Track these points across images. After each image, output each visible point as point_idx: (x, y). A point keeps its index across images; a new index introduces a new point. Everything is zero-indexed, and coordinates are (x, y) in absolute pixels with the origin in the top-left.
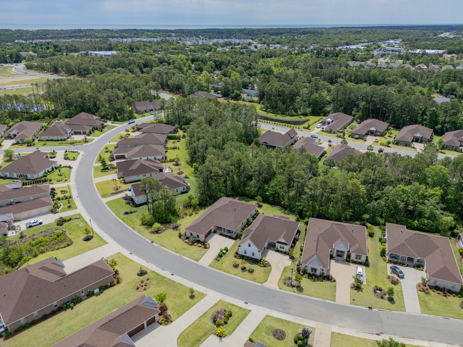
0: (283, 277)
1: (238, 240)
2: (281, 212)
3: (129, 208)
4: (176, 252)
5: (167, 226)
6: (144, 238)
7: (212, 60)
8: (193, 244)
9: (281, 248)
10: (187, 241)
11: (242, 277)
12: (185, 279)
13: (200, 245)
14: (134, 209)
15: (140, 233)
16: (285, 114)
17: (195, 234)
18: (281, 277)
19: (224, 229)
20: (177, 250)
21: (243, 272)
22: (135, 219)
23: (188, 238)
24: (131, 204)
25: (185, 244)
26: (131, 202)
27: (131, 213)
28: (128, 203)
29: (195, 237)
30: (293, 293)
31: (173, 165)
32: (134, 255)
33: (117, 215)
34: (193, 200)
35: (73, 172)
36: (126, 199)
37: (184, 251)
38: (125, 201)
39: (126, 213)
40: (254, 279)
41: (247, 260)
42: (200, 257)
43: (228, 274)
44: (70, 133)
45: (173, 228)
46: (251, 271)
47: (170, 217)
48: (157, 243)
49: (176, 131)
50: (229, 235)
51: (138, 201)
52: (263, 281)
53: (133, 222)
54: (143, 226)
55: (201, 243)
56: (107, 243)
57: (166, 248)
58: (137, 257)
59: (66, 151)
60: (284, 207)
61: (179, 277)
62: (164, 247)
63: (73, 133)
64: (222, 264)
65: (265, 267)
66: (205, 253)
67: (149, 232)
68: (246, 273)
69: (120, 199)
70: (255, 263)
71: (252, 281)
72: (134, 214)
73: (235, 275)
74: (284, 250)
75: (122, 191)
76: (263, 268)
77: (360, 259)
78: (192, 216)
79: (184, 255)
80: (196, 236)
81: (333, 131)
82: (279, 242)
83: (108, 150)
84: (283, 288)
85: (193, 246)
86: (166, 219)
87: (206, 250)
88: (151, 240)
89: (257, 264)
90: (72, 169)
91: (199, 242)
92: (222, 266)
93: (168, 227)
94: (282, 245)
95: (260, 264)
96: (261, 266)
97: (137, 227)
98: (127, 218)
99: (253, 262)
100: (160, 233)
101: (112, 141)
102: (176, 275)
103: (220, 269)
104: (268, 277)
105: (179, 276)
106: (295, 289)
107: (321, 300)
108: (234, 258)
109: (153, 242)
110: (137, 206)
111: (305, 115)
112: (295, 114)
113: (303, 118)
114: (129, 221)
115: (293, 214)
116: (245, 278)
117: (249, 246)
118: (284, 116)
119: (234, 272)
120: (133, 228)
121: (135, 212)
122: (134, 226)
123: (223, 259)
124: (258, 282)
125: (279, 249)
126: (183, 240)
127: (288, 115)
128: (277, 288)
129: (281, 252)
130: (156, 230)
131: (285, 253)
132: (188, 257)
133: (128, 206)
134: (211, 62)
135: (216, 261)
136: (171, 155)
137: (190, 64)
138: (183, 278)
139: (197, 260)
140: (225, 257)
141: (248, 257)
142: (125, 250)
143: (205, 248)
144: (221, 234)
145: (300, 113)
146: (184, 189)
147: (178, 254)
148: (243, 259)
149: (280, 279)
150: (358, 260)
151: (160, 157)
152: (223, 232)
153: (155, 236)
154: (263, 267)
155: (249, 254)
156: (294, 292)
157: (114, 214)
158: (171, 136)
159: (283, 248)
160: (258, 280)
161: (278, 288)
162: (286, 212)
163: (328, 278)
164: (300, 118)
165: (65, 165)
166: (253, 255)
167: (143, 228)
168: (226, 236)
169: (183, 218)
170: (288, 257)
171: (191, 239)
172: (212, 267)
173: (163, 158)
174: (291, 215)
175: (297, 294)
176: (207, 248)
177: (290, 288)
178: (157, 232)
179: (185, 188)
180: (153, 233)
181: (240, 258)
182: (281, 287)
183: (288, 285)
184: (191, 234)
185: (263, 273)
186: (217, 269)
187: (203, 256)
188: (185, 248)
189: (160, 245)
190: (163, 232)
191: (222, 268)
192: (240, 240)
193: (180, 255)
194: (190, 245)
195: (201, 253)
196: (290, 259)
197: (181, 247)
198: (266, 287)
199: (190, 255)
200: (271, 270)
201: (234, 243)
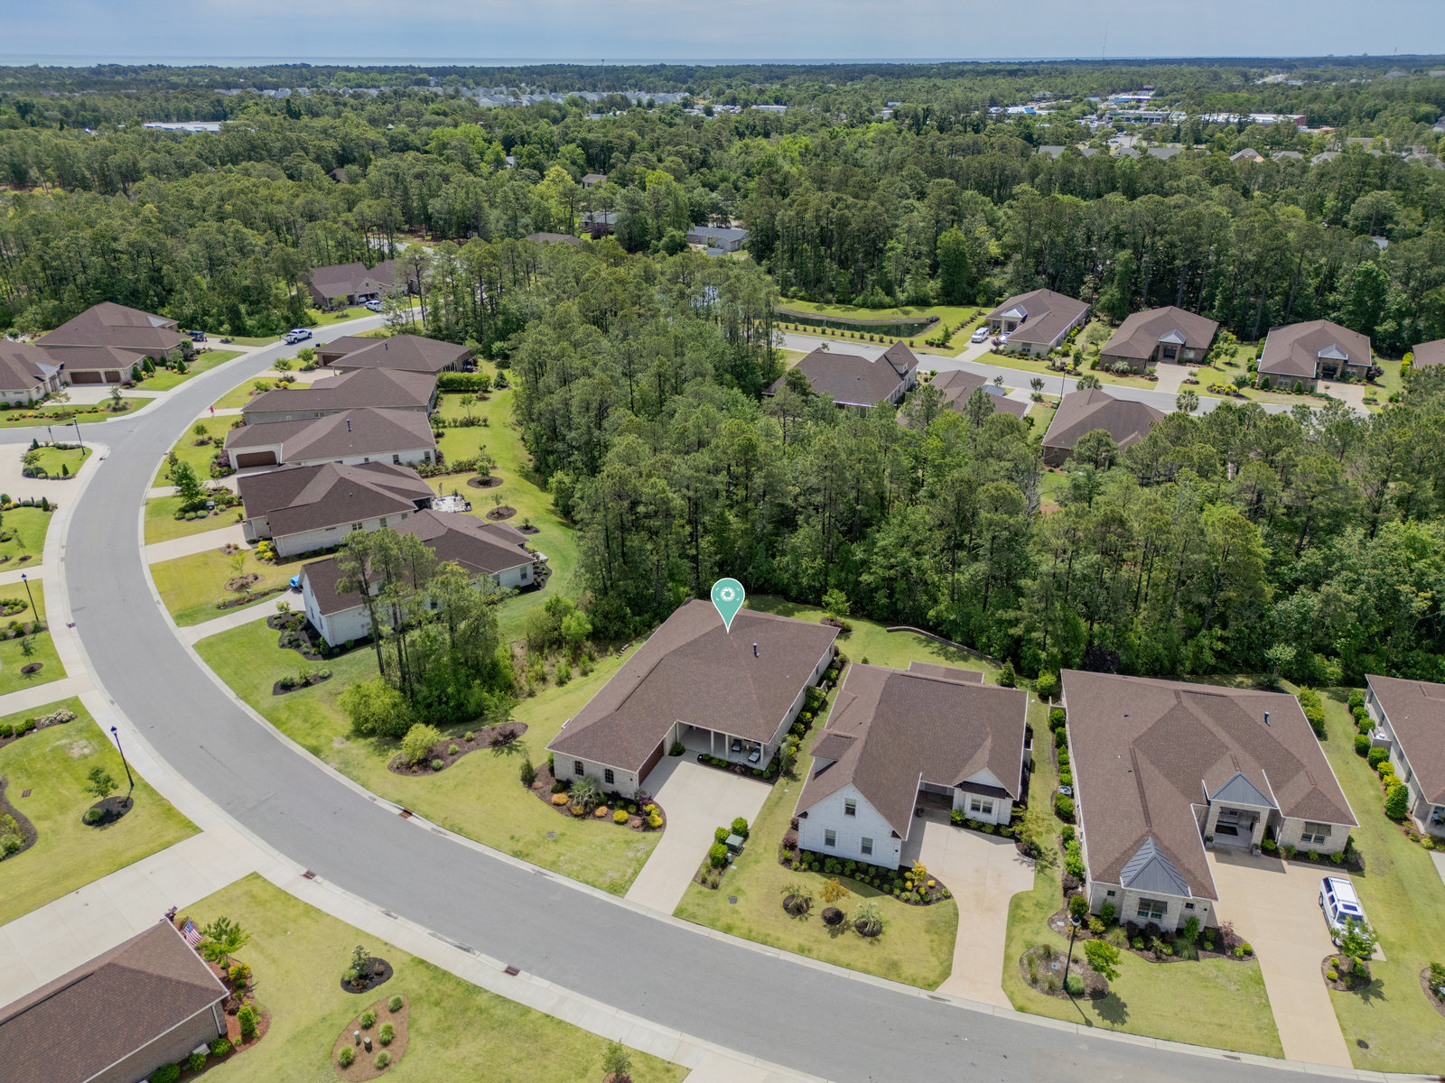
0: (1018, 951)
1: (782, 780)
2: (928, 650)
3: (295, 664)
4: (516, 854)
5: (469, 734)
6: (366, 794)
7: (573, 141)
8: (587, 812)
9: (975, 808)
10: (561, 798)
11: (834, 963)
12: (574, 988)
13: (621, 814)
14: (320, 666)
15: (348, 775)
16: (850, 302)
17: (595, 767)
18: (1007, 946)
19: (720, 737)
20: (520, 846)
21: (834, 936)
22: (324, 709)
23: (565, 786)
24: (306, 646)
25: (555, 814)
26: (304, 635)
27: (307, 684)
28: (294, 644)
29: (596, 781)
30: (1085, 1031)
31: (470, 482)
32: (327, 883)
33: (245, 698)
34: (566, 620)
35: (59, 526)
36: (283, 627)
37: (552, 846)
38: (278, 633)
39: (286, 687)
40: (892, 969)
41: (842, 874)
42: (630, 871)
43: (771, 952)
44: (52, 379)
45: (495, 744)
46: (869, 930)
47: (478, 693)
48: (426, 817)
49: (468, 364)
50: (739, 759)
51: (332, 632)
52: (933, 977)
53: (314, 726)
54: (362, 741)
55: (626, 803)
56: (197, 830)
57: (468, 837)
58: (339, 891)
59: (36, 446)
60: (939, 631)
61: (545, 983)
62: (460, 832)
63: (69, 379)
64: (733, 900)
65: (928, 903)
66: (648, 854)
67: (390, 767)
68: (850, 937)
69: (255, 625)
70: (880, 888)
71: (886, 977)
72: (318, 690)
73: (802, 950)
74: (991, 819)
75: (265, 594)
76: (921, 909)
77: (1320, 840)
78: (570, 685)
79: (554, 866)
80: (602, 775)
81: (1034, 350)
82: (966, 786)
83: (206, 437)
84: (1033, 1008)
85: (590, 823)
86: (460, 706)
87: (650, 835)
88: (399, 802)
89: (891, 892)
90: (56, 513)
91: (614, 800)
92: (735, 912)
93: (470, 740)
94: (983, 799)
95: (904, 890)
96: (907, 901)
97: (336, 745)
98: (288, 707)
99: (871, 883)
100: (437, 769)
101: (225, 403)
102: (529, 970)
103: (728, 929)
104: (951, 953)
105: (541, 975)
106: (1086, 1005)
107: (1217, 1054)
108: (782, 869)
109: (407, 813)
110: (330, 653)
111: (922, 302)
112: (887, 299)
113: (916, 315)
114: (297, 723)
115: (981, 658)
116: (848, 966)
117: (850, 811)
118: (848, 309)
119: (796, 941)
120: (316, 751)
121: (324, 678)
122: (323, 740)
123: (734, 876)
124: (914, 983)
125: (970, 814)
126: (542, 797)
127: (864, 305)
128: (1005, 1009)
129: (980, 828)
130: (419, 754)
131: (997, 831)
132: (577, 878)
133: (293, 654)
134: (573, 146)
135: (705, 890)
136: (458, 446)
137: (498, 154)
138: (565, 985)
139: (618, 889)
140: (741, 867)
141: (842, 862)
142: (282, 858)
143: (647, 827)
144: (706, 761)
145: (902, 297)
146: (524, 576)
147: (525, 866)
148: (821, 870)
149: (1007, 958)
150: (1312, 846)
151: (417, 455)
152: (712, 750)
153: (418, 785)
154: (916, 903)
155: (848, 848)
156: (1089, 1023)
157: (230, 694)
158: (451, 382)
159: (988, 810)
160: (908, 970)
161: (1009, 1005)
162: (952, 649)
163: (1217, 942)
164: (906, 313)
165: (26, 498)
166: (867, 849)
167: (360, 748)
168: (729, 767)
169: (531, 694)
170: (1011, 849)
171: (581, 789)
172: (692, 918)
173: (428, 458)
174: (972, 660)
175: (1101, 1033)
176: (653, 829)
177: (1067, 1005)
178: (425, 763)
179: (530, 571)
180: (406, 768)
181: (810, 868)
182: (1021, 1001)
183: (1051, 990)
184: (579, 769)
185: (923, 934)
186: (713, 926)
187: (642, 865)
188: (558, 831)
189: (443, 827)
190: (453, 762)
191: (739, 924)
192: (792, 783)
193: (538, 868)
194: (576, 816)
195: (631, 854)
196: (1026, 859)
197: (538, 832)
198: (954, 1003)
199: (584, 868)
200: (957, 915)
201: (769, 798)
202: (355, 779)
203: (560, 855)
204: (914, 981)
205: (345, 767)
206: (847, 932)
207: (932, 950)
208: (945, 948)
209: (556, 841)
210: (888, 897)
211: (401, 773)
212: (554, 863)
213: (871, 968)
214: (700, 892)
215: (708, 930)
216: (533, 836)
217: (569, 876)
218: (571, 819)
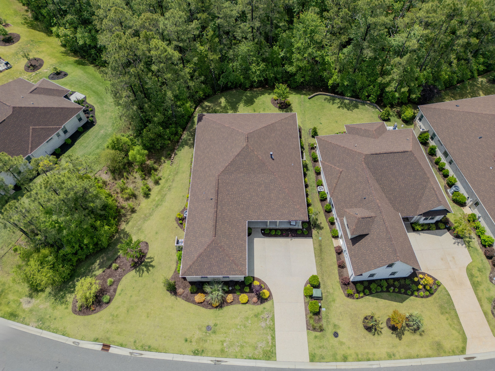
0: (487, 306)
1: (314, 232)
4: (196, 353)
5: (114, 264)
6: (69, 341)
8: (222, 302)
9: (426, 219)
10: (199, 297)
11: (409, 357)
13: (244, 297)
15: (48, 329)
19: (274, 222)
20: (194, 346)
21: (400, 338)
23: (198, 287)
25: (202, 311)
37: (214, 337)
40: (439, 349)
41: (382, 291)
42: (269, 337)
43: (375, 364)
45: (135, 266)
46: (415, 326)
48: (121, 345)
50: (285, 226)
52: (461, 345)
55: (241, 287)
57: (157, 351)
60: (336, 92)
62: (150, 349)
64: (336, 335)
65: (433, 294)
66: (273, 319)
67: (75, 312)
68: (408, 336)
70: (405, 293)
71: (439, 355)
73: (390, 356)
76: (432, 299)
82: (426, 214)
85: (227, 309)
86: (97, 245)
87: (267, 305)
88: (96, 340)
89: (412, 294)
91: (234, 286)
92: (342, 343)
93: (117, 269)
95: (418, 290)
96: (423, 297)
97: (26, 306)
99: (399, 292)
100: (108, 303)
103: (345, 359)
108: (350, 300)
109: (106, 346)
116: (418, 357)
119: (384, 351)
122: (14, 306)
123: (327, 317)
124: (454, 353)
125: (422, 222)
126: (187, 300)
129: (429, 229)
130: (92, 296)
131: (437, 227)
132: (242, 357)
135: (318, 334)
139: (269, 355)
140: (327, 308)
143: (262, 300)
144: (267, 233)
146: (80, 119)
147: (205, 360)
149: (485, 314)
152: (268, 225)
153: (102, 320)
154: (428, 296)
160: (447, 345)
162: (347, 101)
168: (283, 234)
170: (448, 236)
172: (322, 359)
174: (360, 106)
176: (266, 300)
178: (98, 301)
179: (83, 115)
180: (86, 309)
181: (365, 294)
185: (441, 316)
186: (336, 360)
187: (273, 330)
188: (211, 324)
189: (137, 349)
190: (115, 291)
191: (349, 352)
192: (320, 231)
193: (214, 359)
194: (216, 307)
195: (263, 324)
196: (459, 240)
197: (200, 329)
198: (479, 358)
199: (242, 347)
200: (449, 295)
201: (315, 248)
202: (56, 331)
203: (222, 342)
204: (453, 351)
205: (42, 323)
206: (406, 332)
207: (451, 325)
208: (455, 321)
209: (214, 332)
210: (412, 297)
211: (84, 314)
212: (222, 351)
213: (430, 353)
214: (316, 337)
215: (334, 363)
216: (198, 334)
217: (236, 357)
218: (213, 311)
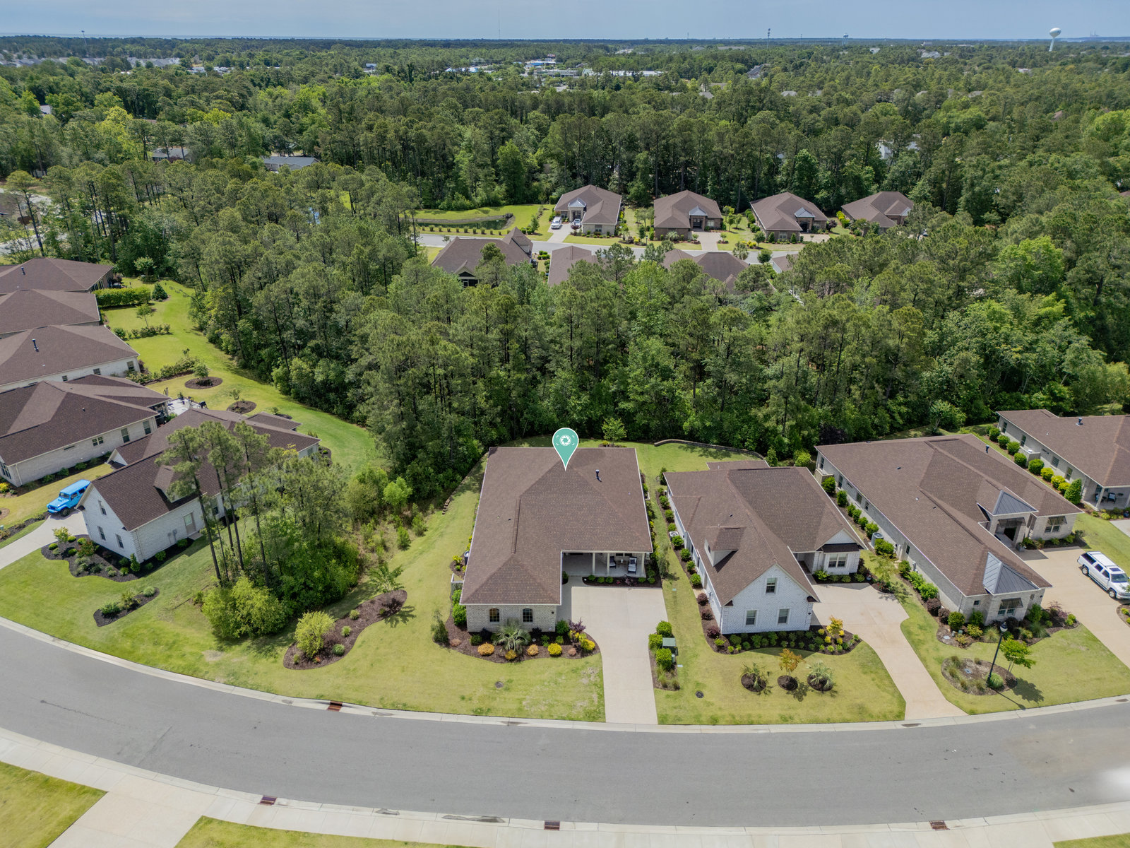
0: (937, 669)
1: (665, 582)
2: (697, 453)
3: (110, 592)
4: (478, 712)
5: (354, 613)
6: (278, 699)
8: (520, 657)
9: (832, 565)
10: (486, 648)
11: (816, 722)
12: (621, 821)
13: (555, 648)
14: (135, 587)
15: (244, 685)
16: (436, 207)
17: (511, 609)
18: (926, 667)
19: (601, 559)
20: (476, 704)
21: (800, 699)
22: (171, 628)
23: (485, 636)
24: (109, 568)
25: (488, 664)
26: (99, 560)
27: (135, 606)
28: (90, 569)
29: (516, 623)
30: (1022, 714)
31: (188, 385)
32: (294, 803)
33: (64, 638)
36: (67, 554)
37: (507, 695)
38: (65, 563)
39: (111, 615)
40: (862, 714)
41: (770, 645)
42: (595, 696)
43: (762, 730)
45: (384, 615)
46: (822, 686)
48: (360, 703)
49: (114, 281)
50: (619, 573)
51: (139, 547)
52: (895, 709)
53: (170, 646)
54: (237, 648)
55: (552, 637)
56: (98, 794)
58: (314, 806)
60: (694, 438)
61: (593, 826)
62: (405, 708)
64: (700, 695)
65: (848, 650)
66: (600, 675)
67: (287, 665)
68: (812, 697)
69: (28, 561)
70: (807, 648)
71: (862, 721)
72: (149, 609)
73: (785, 720)
74: (845, 571)
75: (21, 527)
76: (846, 656)
77: (1057, 529)
78: (413, 547)
79: (521, 712)
80: (519, 616)
81: (604, 230)
82: (828, 548)
84: (979, 708)
85: (526, 663)
87: (591, 659)
88: (320, 697)
89: (817, 650)
91: (538, 636)
92: (709, 704)
93: (356, 618)
94: (838, 556)
95: (826, 644)
96: (833, 653)
97: (210, 660)
98: (126, 635)
100: (341, 655)
102: (567, 819)
103: (714, 721)
104: (894, 686)
105: (583, 820)
106: (1009, 693)
107: (1111, 702)
108: (721, 656)
109: (336, 705)
110: (146, 568)
112: (467, 202)
113: (494, 214)
114: (146, 648)
116: (829, 721)
117: (771, 589)
119: (775, 713)
120: (193, 672)
121: (150, 596)
122: (191, 659)
123: (686, 674)
124: (885, 718)
126: (466, 652)
127: (449, 208)
128: (963, 718)
129: (840, 580)
130: (318, 644)
131: (854, 579)
132: (551, 717)
133: (95, 579)
135: (672, 693)
138: (610, 820)
139: (595, 716)
140: (686, 664)
141: (765, 635)
142: (223, 792)
143: (584, 651)
144: (591, 581)
145: (478, 200)
147: (495, 721)
148: (753, 648)
149: (933, 676)
150: (1052, 535)
151: (118, 366)
152: (595, 572)
153: (328, 676)
154: (840, 653)
155: (767, 623)
156: (1022, 708)
157: (46, 639)
158: (108, 298)
160: (873, 709)
161: (962, 713)
163: (1054, 619)
164: (486, 212)
166: (784, 619)
167: (240, 656)
168: (607, 582)
171: (514, 636)
172: (677, 721)
173: (131, 368)
175: (1032, 713)
176: (590, 652)
177: (992, 699)
178: (325, 652)
179: (316, 452)
180: (309, 659)
181: (744, 649)
182: (969, 707)
183: (981, 691)
184: (495, 616)
185: (864, 676)
186: (701, 723)
187: (602, 687)
188: (503, 679)
189: (384, 708)
190: (352, 643)
191: (719, 713)
192: (674, 582)
193: (507, 720)
194: (511, 661)
195: (585, 681)
196: (887, 595)
197: (484, 685)
198: (924, 725)
199: (551, 706)
200: (875, 653)
201: (666, 600)
202: (256, 688)
203: (520, 701)
204: (885, 716)
205: (234, 678)
206: (808, 693)
207: (879, 687)
208: (887, 682)
209: (507, 689)
210: (816, 654)
211: (303, 667)
212: (520, 710)
213: (848, 717)
214: (668, 696)
215: (698, 727)
216: (481, 691)
217: (542, 718)
218: (507, 665)
